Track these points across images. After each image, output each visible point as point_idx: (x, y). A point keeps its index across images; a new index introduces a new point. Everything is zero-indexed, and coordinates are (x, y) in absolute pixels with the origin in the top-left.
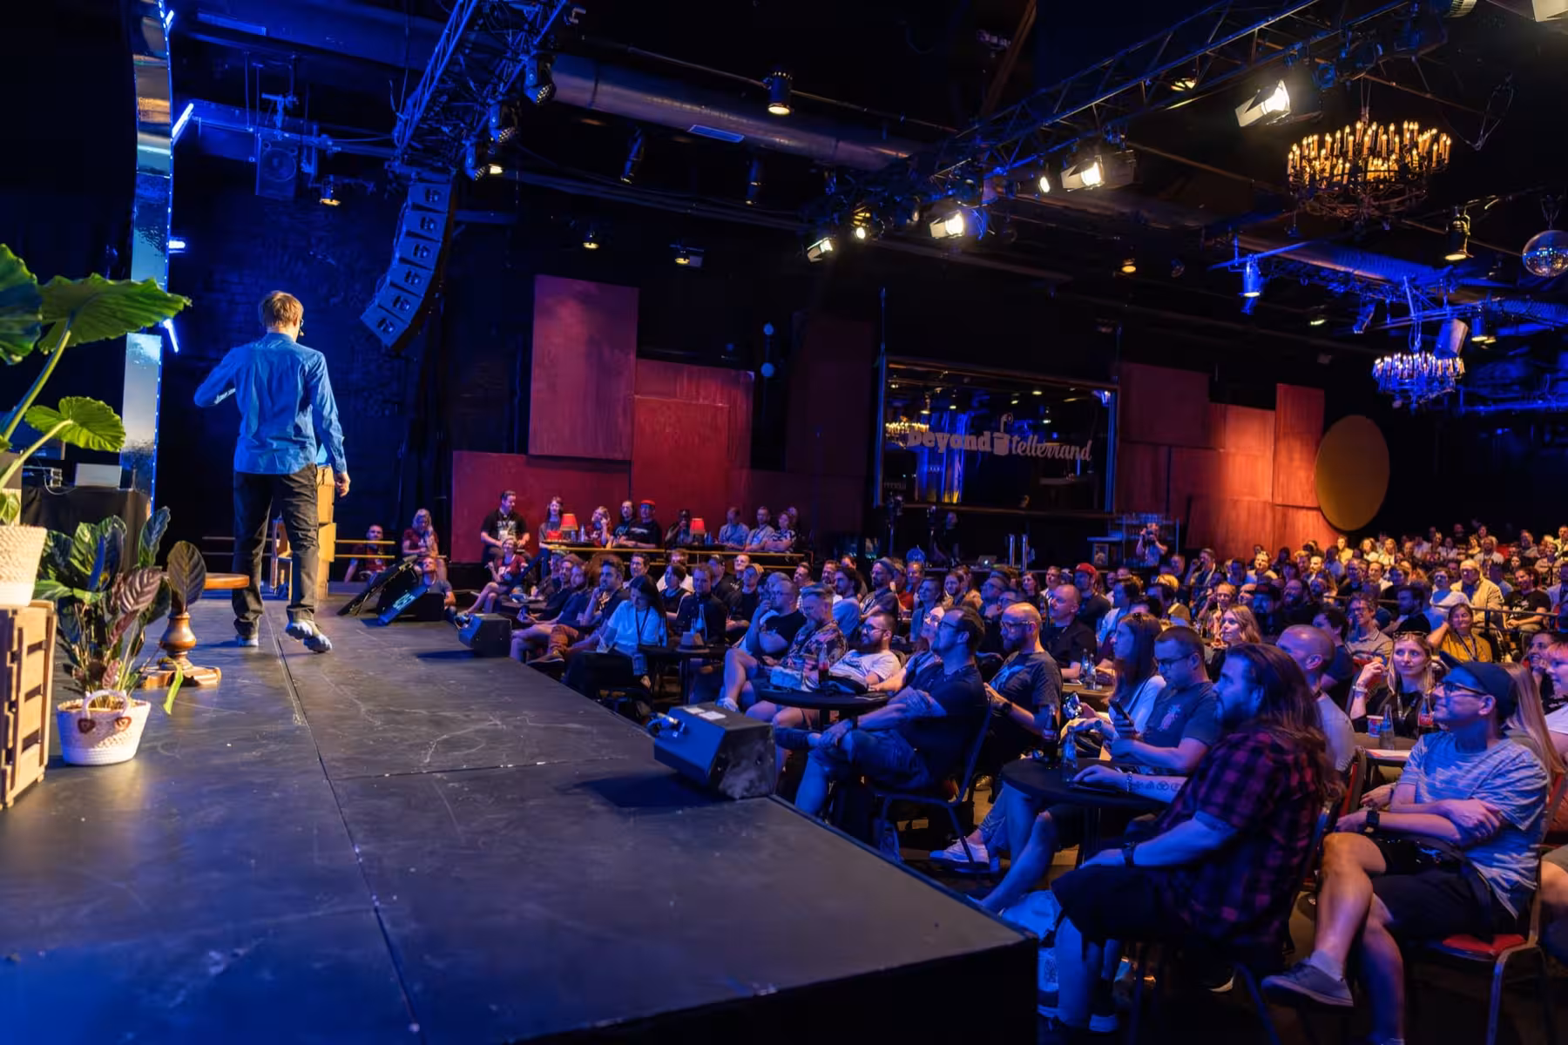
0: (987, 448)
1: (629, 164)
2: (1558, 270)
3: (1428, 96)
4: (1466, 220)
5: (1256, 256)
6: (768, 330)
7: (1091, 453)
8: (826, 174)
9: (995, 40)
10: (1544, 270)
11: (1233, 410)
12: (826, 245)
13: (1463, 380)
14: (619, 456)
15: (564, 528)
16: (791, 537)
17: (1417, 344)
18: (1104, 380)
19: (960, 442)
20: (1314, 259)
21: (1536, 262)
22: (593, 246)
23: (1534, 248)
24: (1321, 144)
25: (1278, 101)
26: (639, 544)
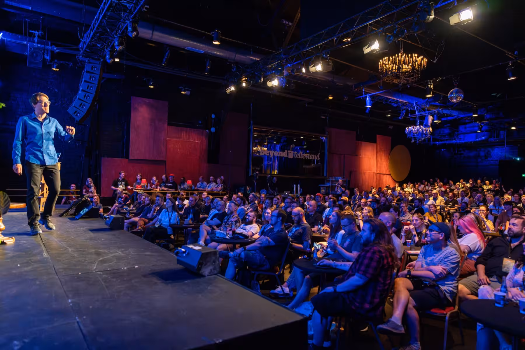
0: (286, 156)
1: (164, 60)
2: (458, 101)
3: (420, 46)
4: (432, 85)
5: (370, 95)
6: (213, 116)
7: (319, 157)
8: (232, 65)
9: (287, 23)
10: (455, 101)
11: (364, 143)
12: (233, 88)
13: (432, 134)
14: (161, 159)
15: (142, 184)
16: (222, 186)
17: (418, 123)
18: (323, 133)
19: (277, 153)
20: (387, 96)
21: (452, 98)
22: (152, 87)
23: (452, 93)
24: (389, 60)
25: (376, 46)
26: (169, 189)
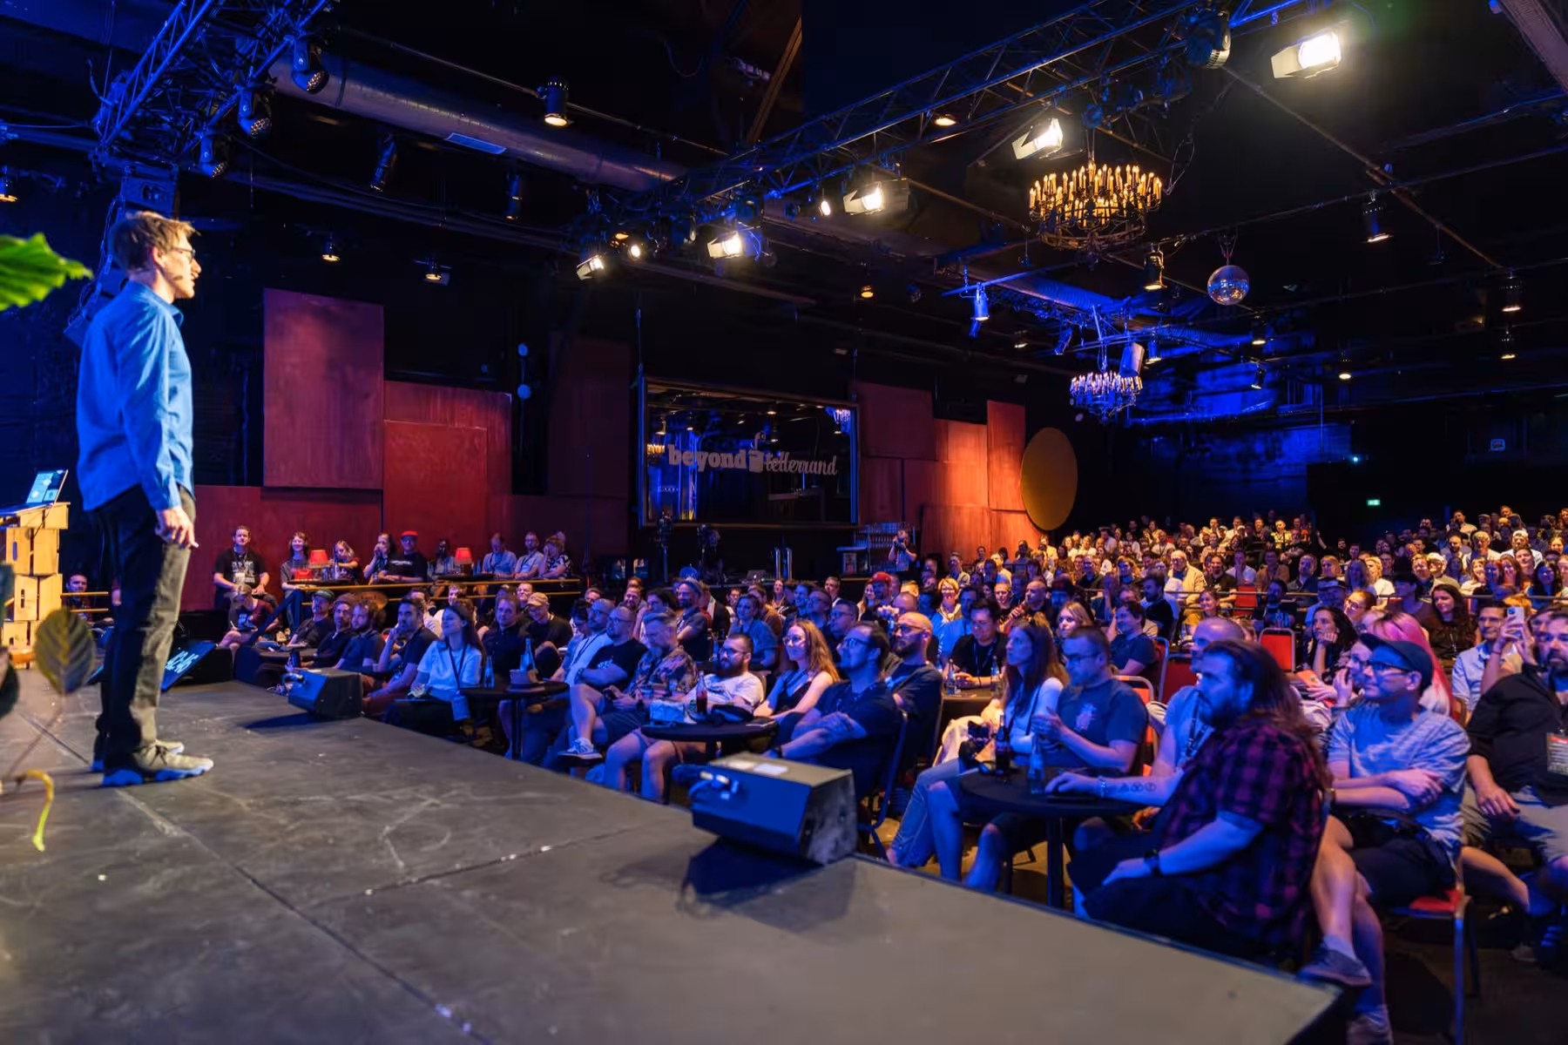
0: (743, 466)
1: (379, 172)
2: (1235, 299)
3: (1135, 145)
4: (1160, 255)
5: (984, 284)
6: (523, 350)
7: (836, 468)
8: (588, 192)
9: (751, 69)
10: (1224, 300)
11: (954, 426)
12: (597, 263)
13: (1142, 395)
14: (371, 485)
15: (312, 566)
16: (565, 561)
17: (1104, 366)
18: (843, 401)
19: (718, 459)
20: (1025, 289)
21: (1218, 292)
22: (334, 258)
23: (1217, 280)
24: (1059, 182)
25: (1051, 137)
26: (404, 578)
